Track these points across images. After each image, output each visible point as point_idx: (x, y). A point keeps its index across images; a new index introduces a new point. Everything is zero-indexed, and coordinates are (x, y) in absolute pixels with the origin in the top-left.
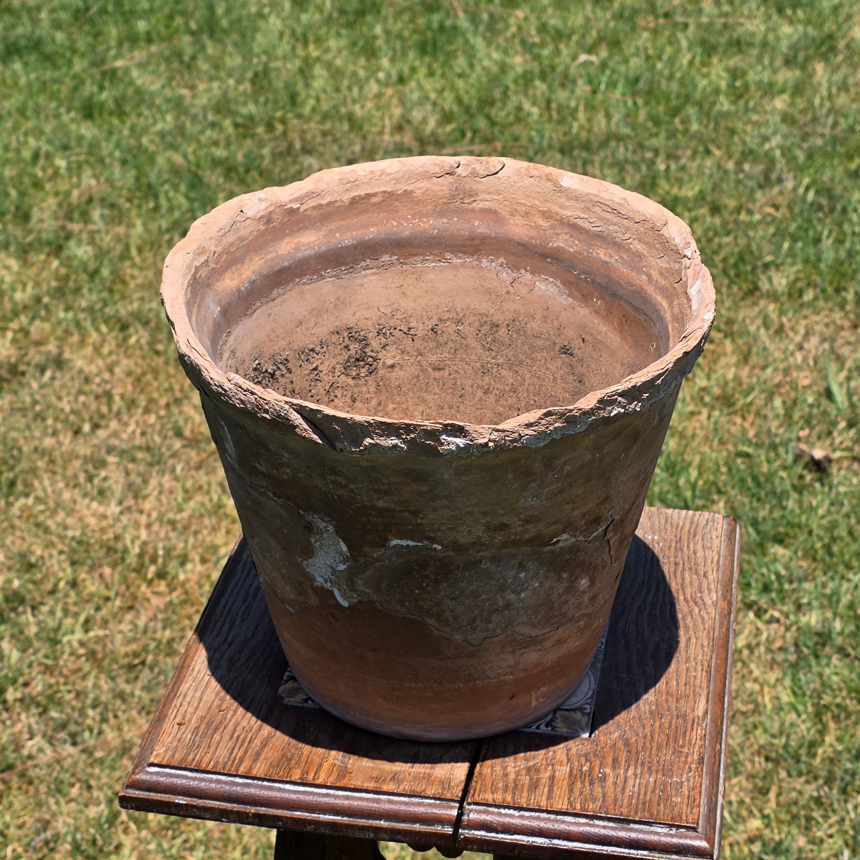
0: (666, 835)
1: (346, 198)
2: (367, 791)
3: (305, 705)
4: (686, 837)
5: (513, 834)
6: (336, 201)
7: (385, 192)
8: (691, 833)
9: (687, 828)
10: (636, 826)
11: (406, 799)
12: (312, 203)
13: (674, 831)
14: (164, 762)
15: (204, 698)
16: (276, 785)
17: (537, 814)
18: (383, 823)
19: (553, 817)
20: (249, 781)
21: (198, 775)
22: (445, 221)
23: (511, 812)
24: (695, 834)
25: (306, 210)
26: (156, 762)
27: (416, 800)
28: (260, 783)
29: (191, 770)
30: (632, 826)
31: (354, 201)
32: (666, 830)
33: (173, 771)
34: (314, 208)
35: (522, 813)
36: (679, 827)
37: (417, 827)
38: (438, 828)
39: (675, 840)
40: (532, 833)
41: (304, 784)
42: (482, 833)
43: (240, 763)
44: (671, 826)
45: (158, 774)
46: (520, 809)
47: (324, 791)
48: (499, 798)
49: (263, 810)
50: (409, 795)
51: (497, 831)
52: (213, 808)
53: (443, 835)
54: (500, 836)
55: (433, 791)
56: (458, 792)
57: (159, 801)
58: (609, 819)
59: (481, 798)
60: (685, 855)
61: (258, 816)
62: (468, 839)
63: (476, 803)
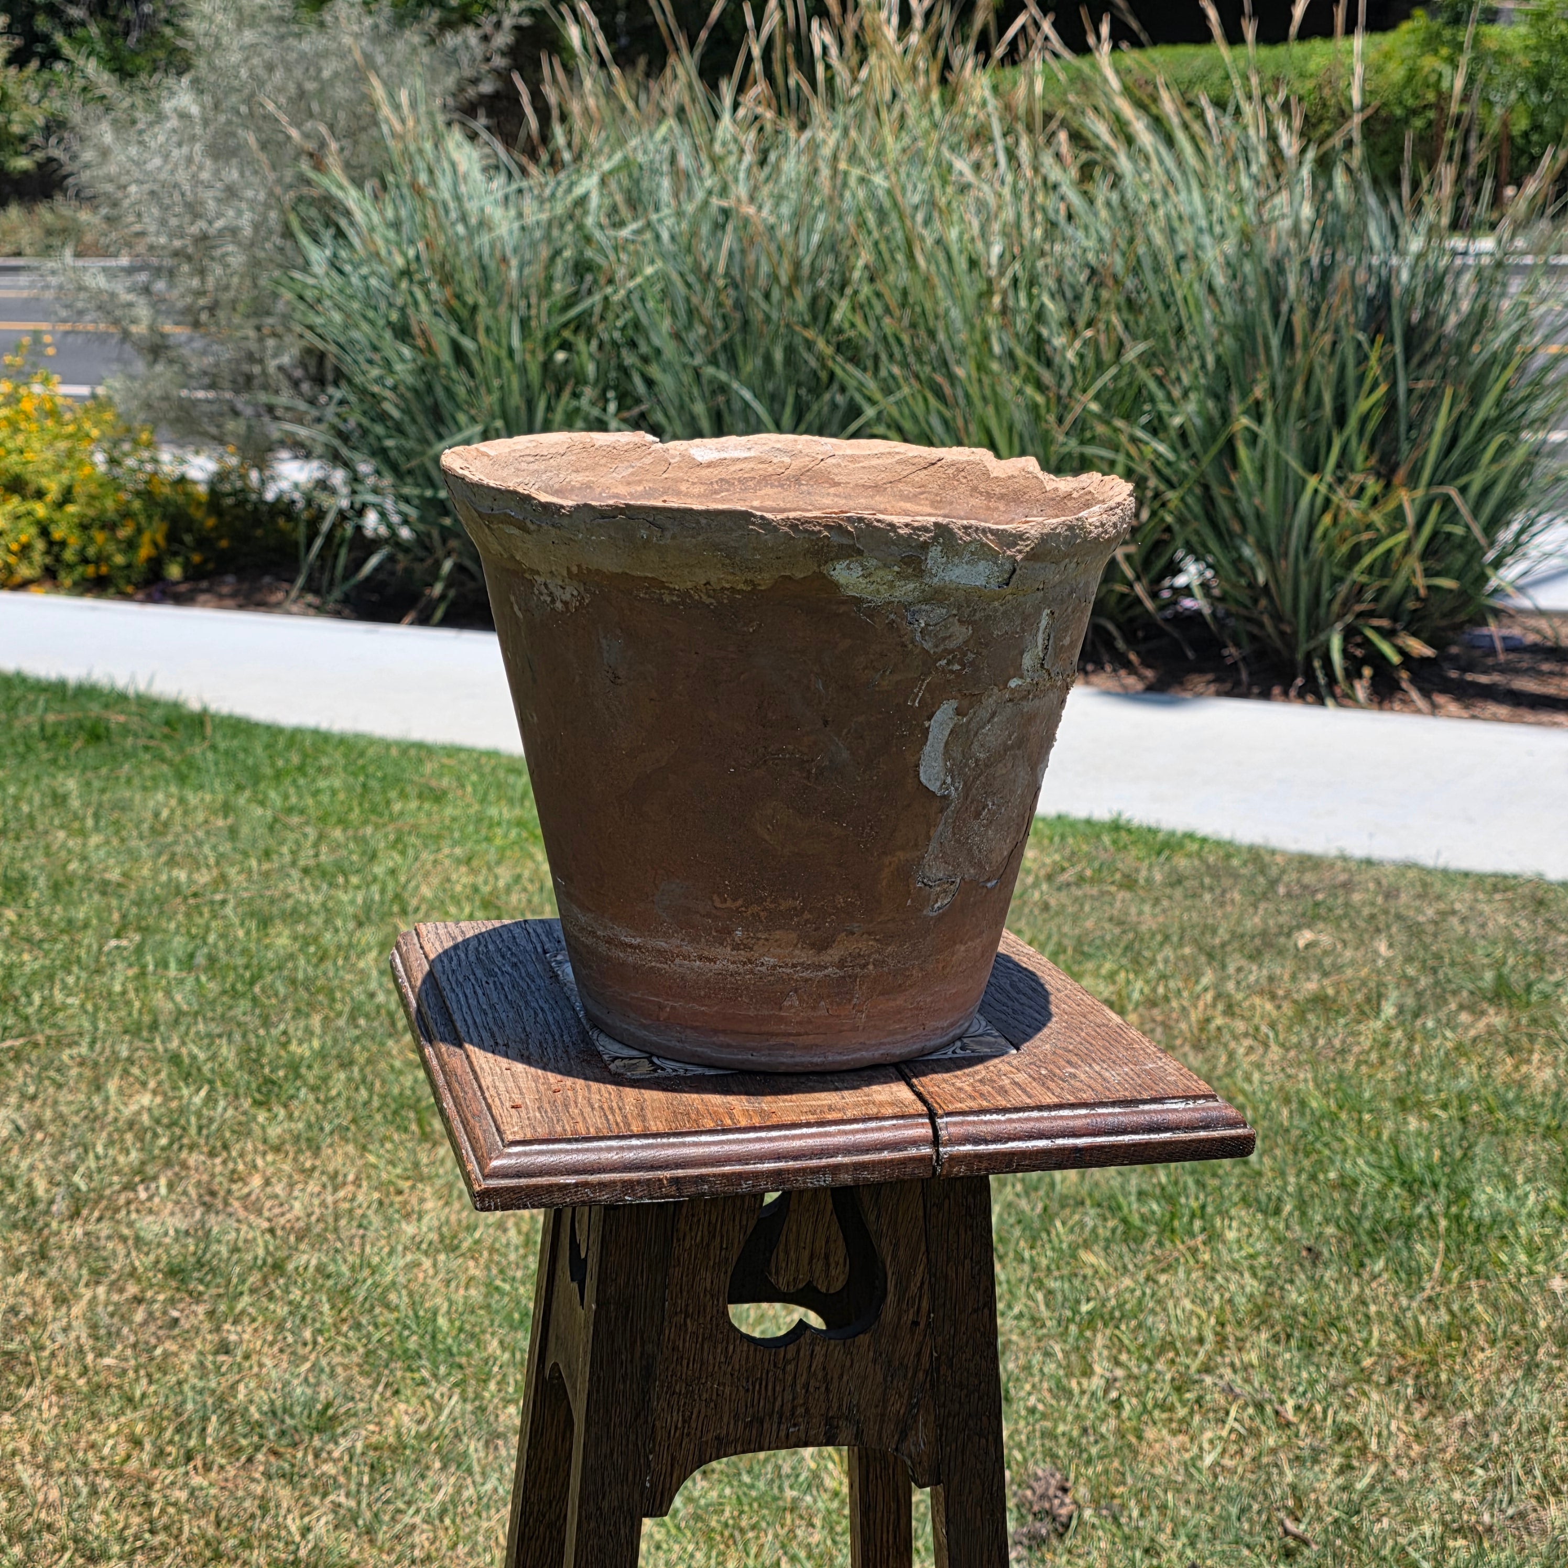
0: (1184, 1110)
2: (808, 1125)
3: (658, 1075)
4: (1209, 1109)
5: (1006, 1142)
8: (1212, 1104)
9: (1205, 1097)
10: (1147, 1107)
11: (860, 1126)
13: (1191, 1105)
14: (529, 1136)
15: (523, 1086)
16: (688, 1139)
17: (1026, 1114)
18: (839, 1159)
19: (1046, 1114)
20: (651, 1141)
21: (579, 1146)
23: (995, 1117)
24: (1216, 1104)
26: (515, 1138)
27: (873, 1124)
28: (665, 1140)
29: (569, 1141)
30: (1141, 1107)
32: (1181, 1106)
33: (544, 1147)
35: (1008, 1116)
36: (1196, 1098)
37: (886, 1155)
38: (913, 1152)
39: (1197, 1115)
40: (1030, 1136)
41: (725, 1131)
42: (968, 1148)
43: (627, 1125)
44: (1186, 1098)
45: (525, 1154)
46: (1005, 1110)
47: (752, 1135)
48: (973, 1105)
49: (680, 1173)
50: (864, 1120)
51: (986, 1142)
52: (613, 1183)
53: (921, 1159)
54: (992, 1147)
55: (889, 1111)
56: (920, 1107)
57: (536, 1187)
58: (1114, 1104)
59: (951, 1108)
60: (1215, 1128)
61: (676, 1181)
62: (953, 1159)
63: (949, 1114)
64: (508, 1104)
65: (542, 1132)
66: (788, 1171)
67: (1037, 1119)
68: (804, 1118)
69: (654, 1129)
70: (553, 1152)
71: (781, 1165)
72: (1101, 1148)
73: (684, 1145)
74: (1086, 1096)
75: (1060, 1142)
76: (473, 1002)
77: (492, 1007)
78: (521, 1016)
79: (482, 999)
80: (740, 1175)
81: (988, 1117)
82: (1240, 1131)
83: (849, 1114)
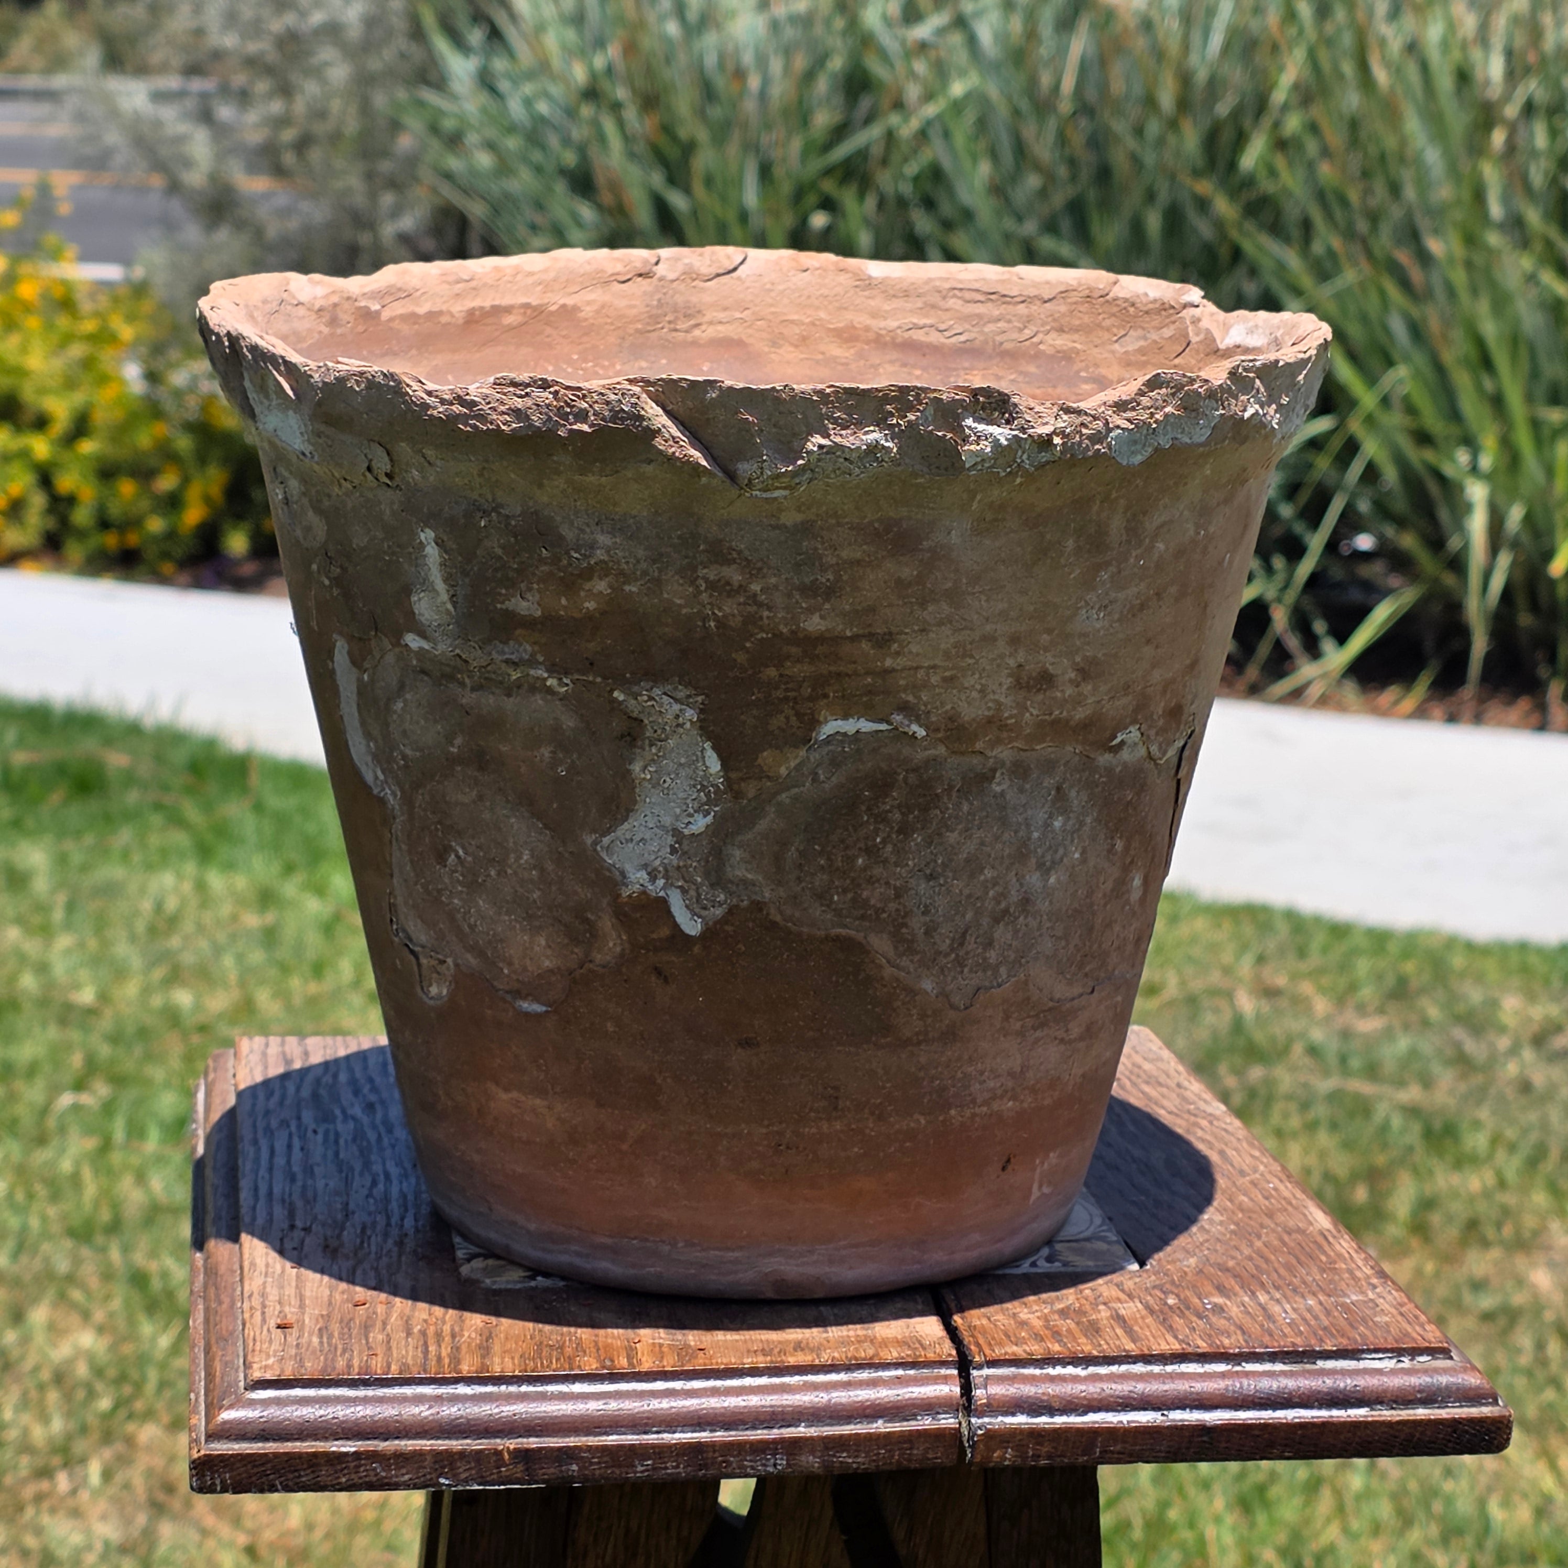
0: (1393, 1372)
1: (459, 308)
2: (754, 1372)
3: (533, 1284)
4: (1436, 1371)
5: (1085, 1413)
6: (441, 313)
7: (527, 306)
8: (1442, 1363)
9: (1432, 1351)
10: (1330, 1364)
11: (842, 1377)
12: (399, 309)
13: (1406, 1363)
14: (288, 1374)
15: (308, 1293)
16: (553, 1388)
17: (1124, 1368)
18: (801, 1431)
19: (1156, 1369)
20: (489, 1389)
21: (370, 1392)
22: (644, 364)
23: (1070, 1370)
24: (1448, 1363)
25: (391, 319)
26: (268, 1376)
27: (864, 1375)
28: (513, 1389)
29: (353, 1384)
30: (1321, 1364)
31: (474, 318)
32: (1388, 1364)
33: (311, 1392)
34: (404, 318)
35: (1092, 1370)
36: (1414, 1352)
37: (880, 1426)
38: (926, 1423)
39: (1414, 1381)
40: (1126, 1404)
41: (613, 1377)
42: (1021, 1420)
43: (456, 1360)
44: (1398, 1352)
45: (278, 1402)
46: (1088, 1361)
47: (660, 1385)
48: (1036, 1349)
49: (533, 1442)
50: (848, 1368)
51: (1051, 1411)
52: (418, 1455)
53: (938, 1436)
54: (1060, 1420)
55: (893, 1354)
56: (948, 1350)
57: (290, 1457)
58: (1273, 1357)
59: (998, 1352)
60: (1443, 1404)
61: (524, 1455)
62: (992, 1436)
63: (992, 1363)
64: (272, 1323)
65: (311, 1368)
66: (712, 1446)
67: (1141, 1377)
68: (748, 1362)
69: (497, 1370)
70: (325, 1401)
71: (704, 1436)
72: (1245, 1429)
73: (543, 1397)
74: (1232, 1342)
75: (1177, 1416)
76: (280, 1161)
77: (309, 1170)
78: (348, 1182)
79: (297, 1154)
80: (632, 1449)
81: (1059, 1370)
82: (1486, 1411)
83: (825, 1358)
